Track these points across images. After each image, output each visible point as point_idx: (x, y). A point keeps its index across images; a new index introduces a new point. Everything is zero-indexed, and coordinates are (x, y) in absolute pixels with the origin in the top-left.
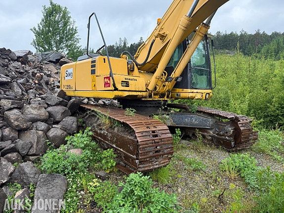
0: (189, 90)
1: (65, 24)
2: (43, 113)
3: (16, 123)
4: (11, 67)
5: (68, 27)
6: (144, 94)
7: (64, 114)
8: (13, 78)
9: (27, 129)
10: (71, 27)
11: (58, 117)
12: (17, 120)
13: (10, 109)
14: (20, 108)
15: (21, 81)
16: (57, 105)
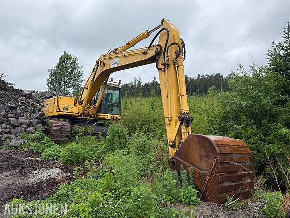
0: (102, 114)
1: (74, 69)
2: (27, 121)
3: (12, 123)
4: (19, 100)
5: (76, 71)
6: (77, 115)
7: (38, 123)
8: (18, 105)
9: (17, 126)
10: (79, 71)
11: (34, 124)
12: (13, 122)
13: (11, 117)
14: (17, 118)
15: (22, 107)
16: (35, 119)
